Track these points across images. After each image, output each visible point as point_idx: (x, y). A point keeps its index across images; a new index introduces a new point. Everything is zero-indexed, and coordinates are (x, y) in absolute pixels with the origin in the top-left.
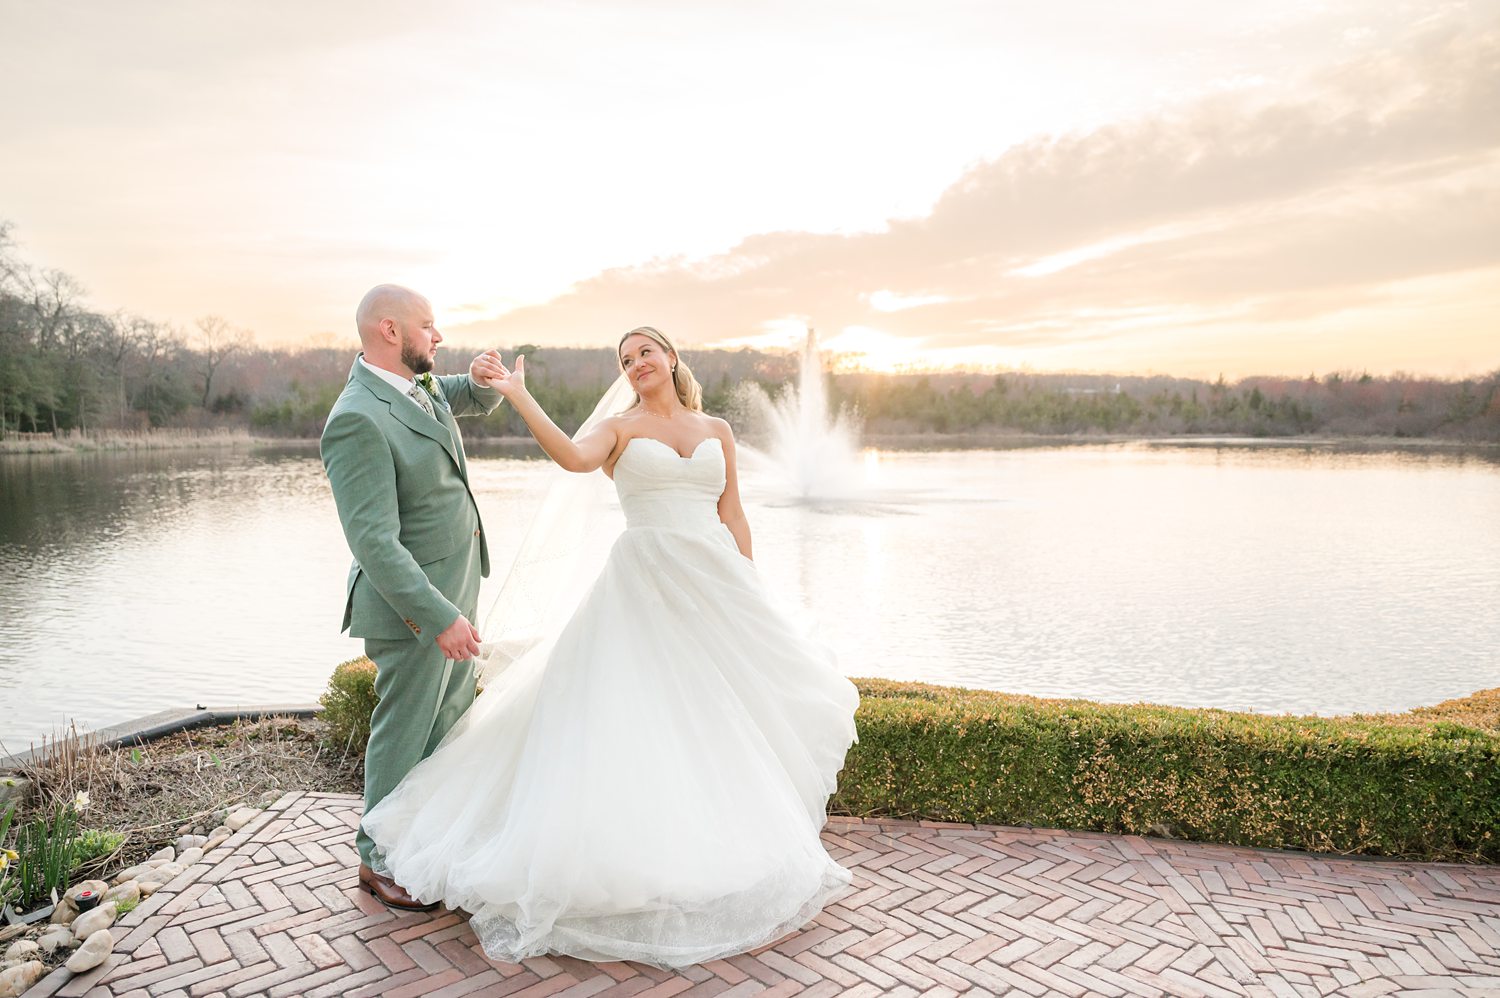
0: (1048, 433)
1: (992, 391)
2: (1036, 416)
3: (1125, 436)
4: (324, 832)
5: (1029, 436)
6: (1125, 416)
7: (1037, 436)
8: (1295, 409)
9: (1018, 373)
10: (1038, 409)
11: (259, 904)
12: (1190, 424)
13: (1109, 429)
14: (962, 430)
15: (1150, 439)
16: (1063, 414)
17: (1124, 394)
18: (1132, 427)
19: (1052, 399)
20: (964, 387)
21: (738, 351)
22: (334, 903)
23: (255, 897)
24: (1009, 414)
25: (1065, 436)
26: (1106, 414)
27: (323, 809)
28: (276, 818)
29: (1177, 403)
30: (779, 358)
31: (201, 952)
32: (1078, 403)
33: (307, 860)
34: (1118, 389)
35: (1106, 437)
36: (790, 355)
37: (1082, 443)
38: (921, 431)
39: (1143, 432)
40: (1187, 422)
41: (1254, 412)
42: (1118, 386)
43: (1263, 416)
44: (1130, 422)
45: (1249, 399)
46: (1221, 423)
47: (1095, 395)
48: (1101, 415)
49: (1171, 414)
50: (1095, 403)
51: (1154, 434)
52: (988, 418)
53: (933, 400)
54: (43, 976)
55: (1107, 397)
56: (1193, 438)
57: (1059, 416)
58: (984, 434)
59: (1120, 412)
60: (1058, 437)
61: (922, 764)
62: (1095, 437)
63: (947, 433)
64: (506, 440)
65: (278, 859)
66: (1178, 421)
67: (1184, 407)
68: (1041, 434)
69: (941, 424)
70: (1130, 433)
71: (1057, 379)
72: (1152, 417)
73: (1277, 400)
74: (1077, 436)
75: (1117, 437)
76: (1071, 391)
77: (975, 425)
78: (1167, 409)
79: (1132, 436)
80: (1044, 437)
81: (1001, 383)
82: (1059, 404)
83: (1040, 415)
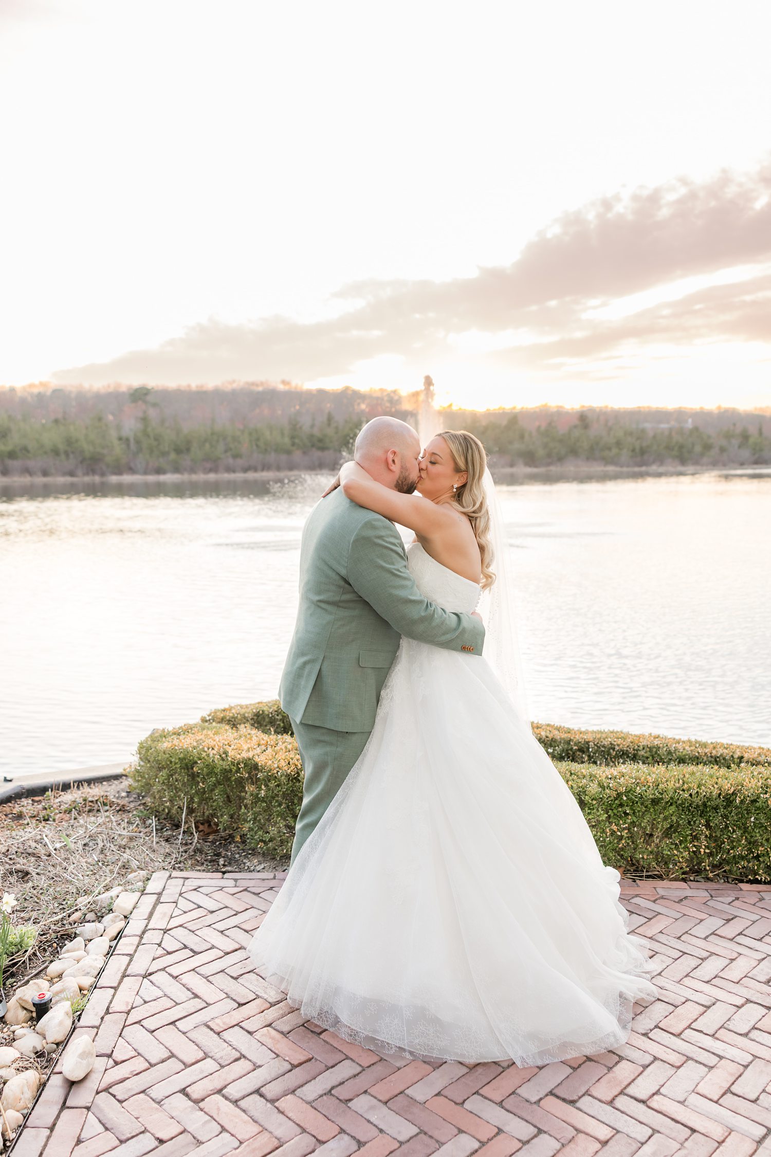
0: (628, 466)
1: (576, 427)
2: (617, 450)
3: (698, 468)
4: (210, 916)
5: (611, 469)
6: (698, 449)
7: (618, 469)
9: (598, 410)
10: (618, 444)
11: (196, 996)
12: (757, 456)
13: (683, 461)
14: (549, 464)
15: (721, 470)
16: (641, 448)
17: (696, 429)
18: (705, 460)
19: (631, 434)
20: (550, 424)
21: (339, 391)
22: (265, 993)
23: (188, 989)
24: (592, 449)
25: (643, 469)
26: (681, 447)
27: (195, 890)
28: (158, 902)
29: (745, 437)
30: (377, 398)
31: (174, 1051)
32: (654, 437)
33: (213, 947)
34: (689, 424)
35: (681, 468)
36: (388, 395)
37: (659, 475)
38: (512, 465)
39: (715, 464)
40: (754, 454)
42: (690, 420)
44: (702, 455)
47: (671, 430)
48: (676, 448)
49: (739, 447)
50: (670, 436)
51: (724, 465)
52: (574, 452)
53: (522, 437)
54: (42, 1086)
55: (681, 431)
56: (761, 468)
57: (637, 450)
58: (570, 467)
59: (693, 445)
60: (637, 469)
61: (734, 831)
62: (671, 469)
63: (536, 467)
64: (127, 478)
65: (186, 947)
66: (746, 454)
67: (751, 440)
68: (622, 467)
69: (530, 458)
70: (702, 465)
71: (636, 415)
72: (722, 450)
74: (654, 468)
75: (690, 469)
76: (647, 425)
77: (560, 459)
78: (735, 442)
79: (704, 468)
80: (625, 469)
81: (584, 419)
82: (638, 438)
83: (620, 449)
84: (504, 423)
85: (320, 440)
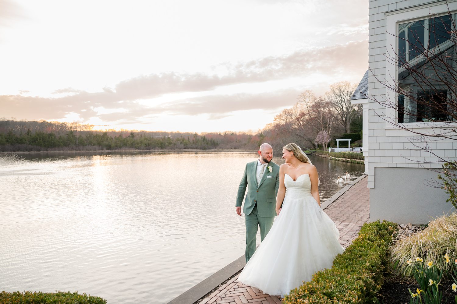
0: (143, 150)
1: (128, 137)
2: (140, 144)
6: (167, 144)
8: (214, 142)
10: (141, 142)
13: (162, 148)
14: (116, 149)
16: (148, 144)
19: (146, 139)
24: (132, 144)
26: (162, 143)
29: (183, 140)
38: (102, 150)
40: (184, 146)
41: (203, 143)
43: (205, 144)
44: (168, 146)
45: (203, 139)
46: (194, 146)
48: (160, 144)
52: (125, 145)
53: (107, 140)
63: (111, 150)
66: (182, 145)
67: (185, 142)
68: (141, 150)
69: (109, 147)
72: (175, 144)
73: (210, 139)
77: (120, 147)
78: (180, 142)
82: (148, 141)
83: (141, 144)
84: (102, 135)
85: (21, 140)
